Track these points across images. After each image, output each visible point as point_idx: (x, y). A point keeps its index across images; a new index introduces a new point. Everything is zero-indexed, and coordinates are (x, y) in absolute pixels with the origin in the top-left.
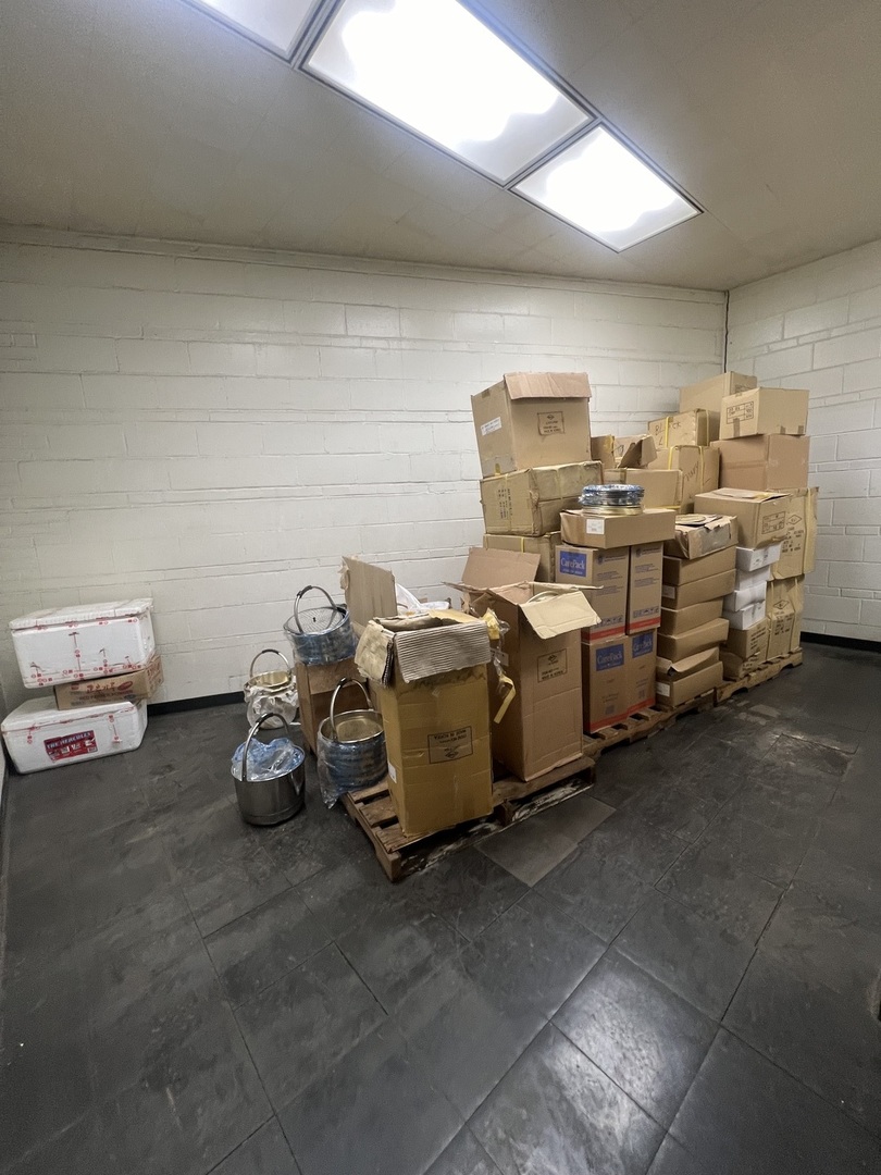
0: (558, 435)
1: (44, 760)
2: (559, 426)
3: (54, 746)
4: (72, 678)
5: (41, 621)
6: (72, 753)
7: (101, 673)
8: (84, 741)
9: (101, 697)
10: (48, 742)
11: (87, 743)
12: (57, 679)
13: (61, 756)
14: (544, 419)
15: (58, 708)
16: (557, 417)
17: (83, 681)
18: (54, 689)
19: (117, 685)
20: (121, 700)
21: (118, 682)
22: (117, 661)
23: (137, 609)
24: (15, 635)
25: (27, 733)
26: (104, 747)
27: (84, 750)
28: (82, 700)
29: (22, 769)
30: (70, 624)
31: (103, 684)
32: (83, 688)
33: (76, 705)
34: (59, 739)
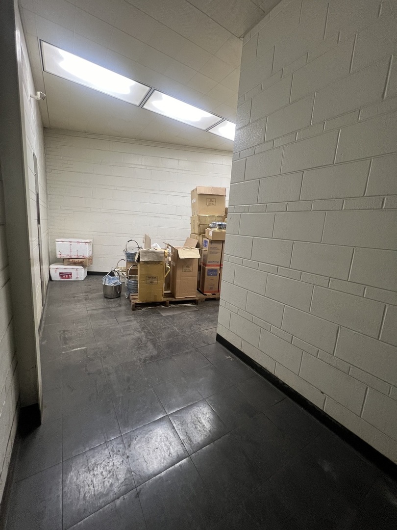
0: (213, 206)
1: (59, 278)
2: (214, 203)
3: (62, 275)
4: (68, 257)
5: (63, 240)
6: (66, 278)
7: (76, 257)
8: (69, 275)
9: (75, 264)
10: (60, 273)
11: (70, 276)
12: (65, 257)
13: (63, 278)
14: (209, 201)
15: (64, 265)
16: (214, 200)
17: (71, 258)
18: (64, 259)
19: (80, 261)
20: (80, 266)
21: (80, 260)
22: (81, 255)
23: (88, 241)
24: (56, 243)
25: (55, 270)
26: (74, 278)
27: (69, 278)
28: (70, 264)
29: (53, 279)
30: (70, 242)
31: (76, 260)
32: (71, 260)
33: (68, 265)
34: (63, 273)
